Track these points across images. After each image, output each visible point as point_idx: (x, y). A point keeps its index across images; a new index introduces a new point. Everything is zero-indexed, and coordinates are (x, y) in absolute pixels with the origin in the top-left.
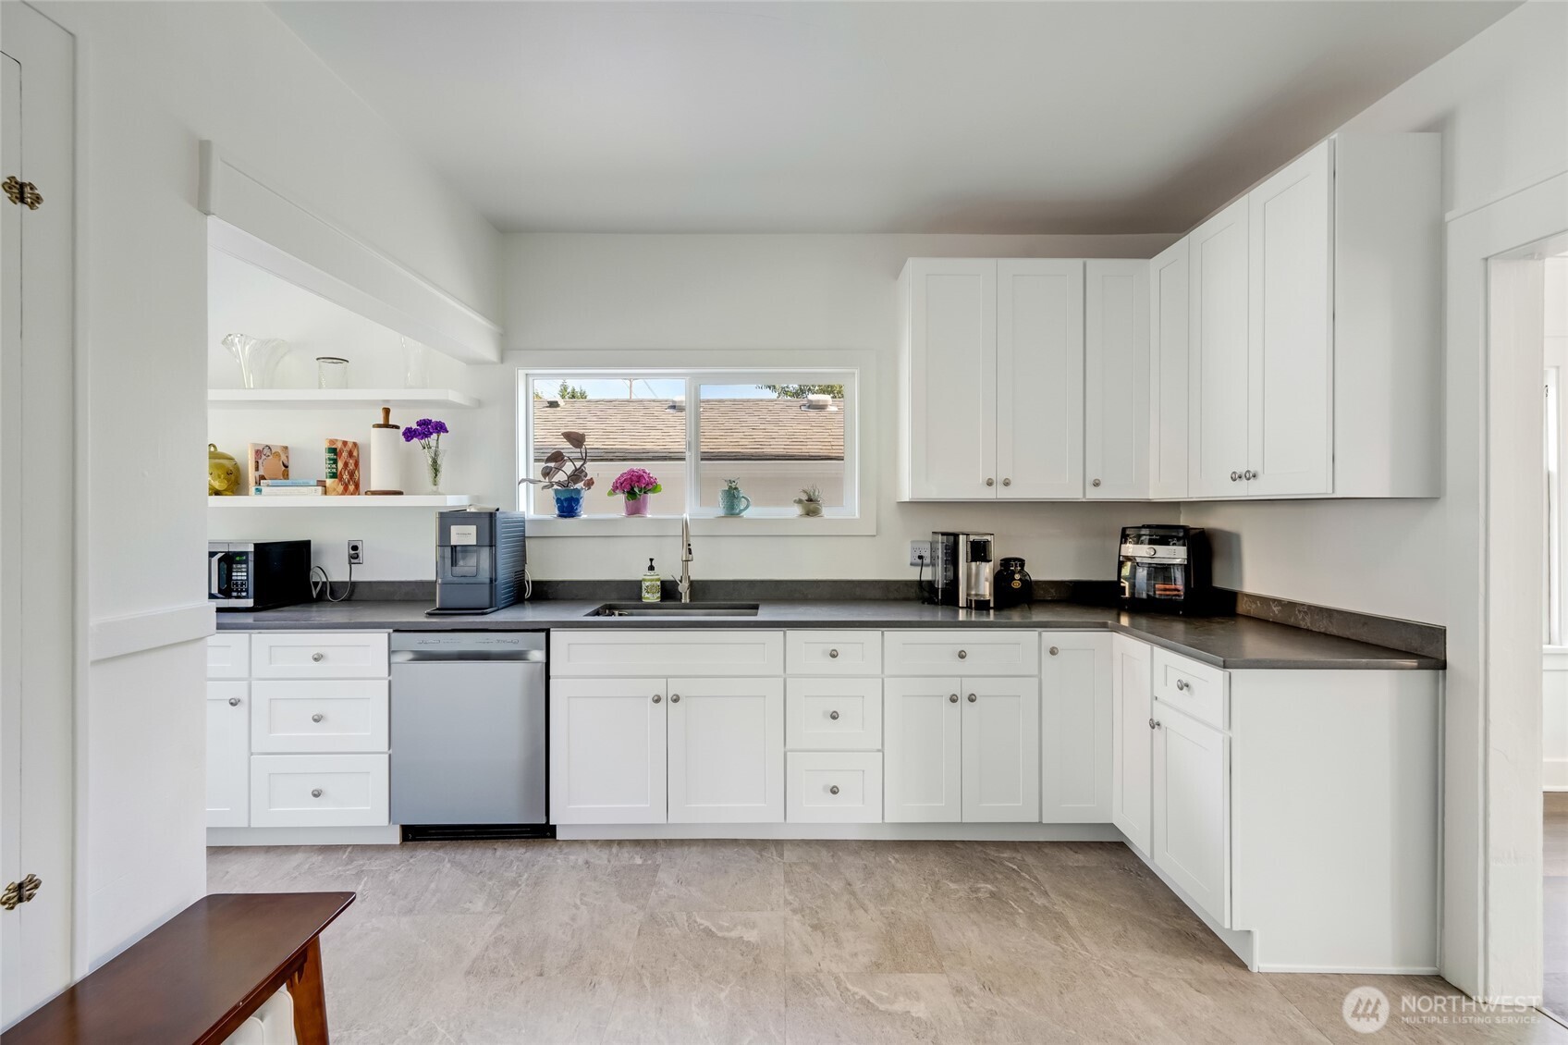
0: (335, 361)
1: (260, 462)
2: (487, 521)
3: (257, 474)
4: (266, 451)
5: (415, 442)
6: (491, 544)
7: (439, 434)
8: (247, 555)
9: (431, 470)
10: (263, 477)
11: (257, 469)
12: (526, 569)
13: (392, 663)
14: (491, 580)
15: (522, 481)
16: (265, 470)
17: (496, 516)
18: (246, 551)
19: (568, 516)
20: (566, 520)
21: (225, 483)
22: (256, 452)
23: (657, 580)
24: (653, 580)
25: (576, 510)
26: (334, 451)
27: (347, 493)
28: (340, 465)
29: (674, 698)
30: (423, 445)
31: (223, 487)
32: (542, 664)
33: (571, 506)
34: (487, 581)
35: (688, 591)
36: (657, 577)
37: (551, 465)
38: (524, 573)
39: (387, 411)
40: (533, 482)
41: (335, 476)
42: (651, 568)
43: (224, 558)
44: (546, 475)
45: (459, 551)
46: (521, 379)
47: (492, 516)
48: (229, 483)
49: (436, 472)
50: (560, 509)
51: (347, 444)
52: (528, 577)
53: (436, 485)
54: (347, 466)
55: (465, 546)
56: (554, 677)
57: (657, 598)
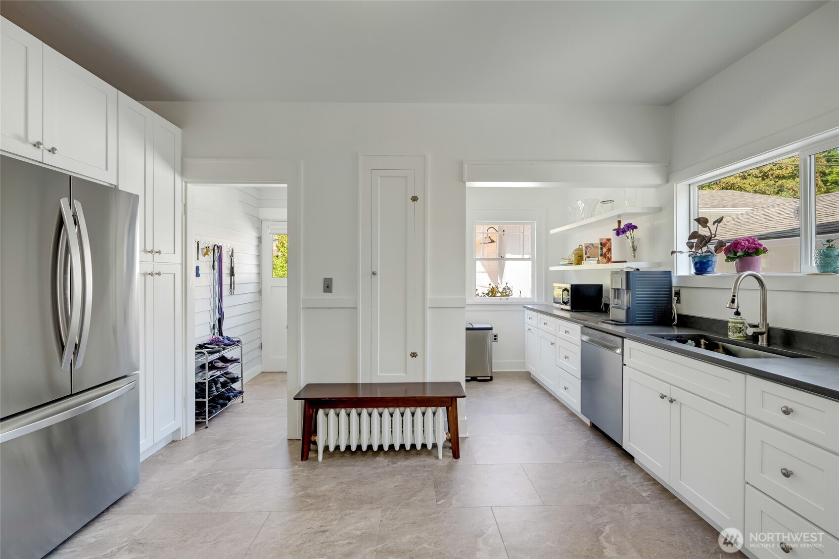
0: (608, 202)
1: (587, 251)
2: (624, 276)
3: (586, 256)
4: (591, 246)
5: (622, 236)
6: (628, 288)
7: (633, 230)
8: (569, 289)
9: (632, 249)
10: (589, 257)
11: (586, 254)
12: (674, 306)
13: (582, 340)
14: (628, 308)
15: (673, 252)
16: (590, 254)
17: (631, 273)
18: (568, 287)
19: (701, 274)
20: (699, 276)
21: (578, 260)
22: (586, 247)
23: (740, 323)
24: (737, 323)
25: (706, 269)
26: (601, 244)
27: (606, 263)
28: (605, 250)
29: (670, 399)
30: (627, 237)
31: (577, 262)
32: (621, 356)
33: (702, 266)
34: (625, 308)
35: (765, 336)
36: (742, 321)
37: (692, 241)
38: (671, 308)
39: (619, 222)
40: (680, 252)
41: (601, 255)
42: (738, 313)
43: (566, 290)
44: (691, 247)
45: (617, 291)
46: (681, 189)
47: (628, 273)
48: (579, 260)
49: (634, 250)
50: (696, 269)
51: (609, 240)
52: (675, 311)
53: (635, 257)
54: (609, 250)
55: (618, 289)
56: (625, 365)
57: (738, 337)
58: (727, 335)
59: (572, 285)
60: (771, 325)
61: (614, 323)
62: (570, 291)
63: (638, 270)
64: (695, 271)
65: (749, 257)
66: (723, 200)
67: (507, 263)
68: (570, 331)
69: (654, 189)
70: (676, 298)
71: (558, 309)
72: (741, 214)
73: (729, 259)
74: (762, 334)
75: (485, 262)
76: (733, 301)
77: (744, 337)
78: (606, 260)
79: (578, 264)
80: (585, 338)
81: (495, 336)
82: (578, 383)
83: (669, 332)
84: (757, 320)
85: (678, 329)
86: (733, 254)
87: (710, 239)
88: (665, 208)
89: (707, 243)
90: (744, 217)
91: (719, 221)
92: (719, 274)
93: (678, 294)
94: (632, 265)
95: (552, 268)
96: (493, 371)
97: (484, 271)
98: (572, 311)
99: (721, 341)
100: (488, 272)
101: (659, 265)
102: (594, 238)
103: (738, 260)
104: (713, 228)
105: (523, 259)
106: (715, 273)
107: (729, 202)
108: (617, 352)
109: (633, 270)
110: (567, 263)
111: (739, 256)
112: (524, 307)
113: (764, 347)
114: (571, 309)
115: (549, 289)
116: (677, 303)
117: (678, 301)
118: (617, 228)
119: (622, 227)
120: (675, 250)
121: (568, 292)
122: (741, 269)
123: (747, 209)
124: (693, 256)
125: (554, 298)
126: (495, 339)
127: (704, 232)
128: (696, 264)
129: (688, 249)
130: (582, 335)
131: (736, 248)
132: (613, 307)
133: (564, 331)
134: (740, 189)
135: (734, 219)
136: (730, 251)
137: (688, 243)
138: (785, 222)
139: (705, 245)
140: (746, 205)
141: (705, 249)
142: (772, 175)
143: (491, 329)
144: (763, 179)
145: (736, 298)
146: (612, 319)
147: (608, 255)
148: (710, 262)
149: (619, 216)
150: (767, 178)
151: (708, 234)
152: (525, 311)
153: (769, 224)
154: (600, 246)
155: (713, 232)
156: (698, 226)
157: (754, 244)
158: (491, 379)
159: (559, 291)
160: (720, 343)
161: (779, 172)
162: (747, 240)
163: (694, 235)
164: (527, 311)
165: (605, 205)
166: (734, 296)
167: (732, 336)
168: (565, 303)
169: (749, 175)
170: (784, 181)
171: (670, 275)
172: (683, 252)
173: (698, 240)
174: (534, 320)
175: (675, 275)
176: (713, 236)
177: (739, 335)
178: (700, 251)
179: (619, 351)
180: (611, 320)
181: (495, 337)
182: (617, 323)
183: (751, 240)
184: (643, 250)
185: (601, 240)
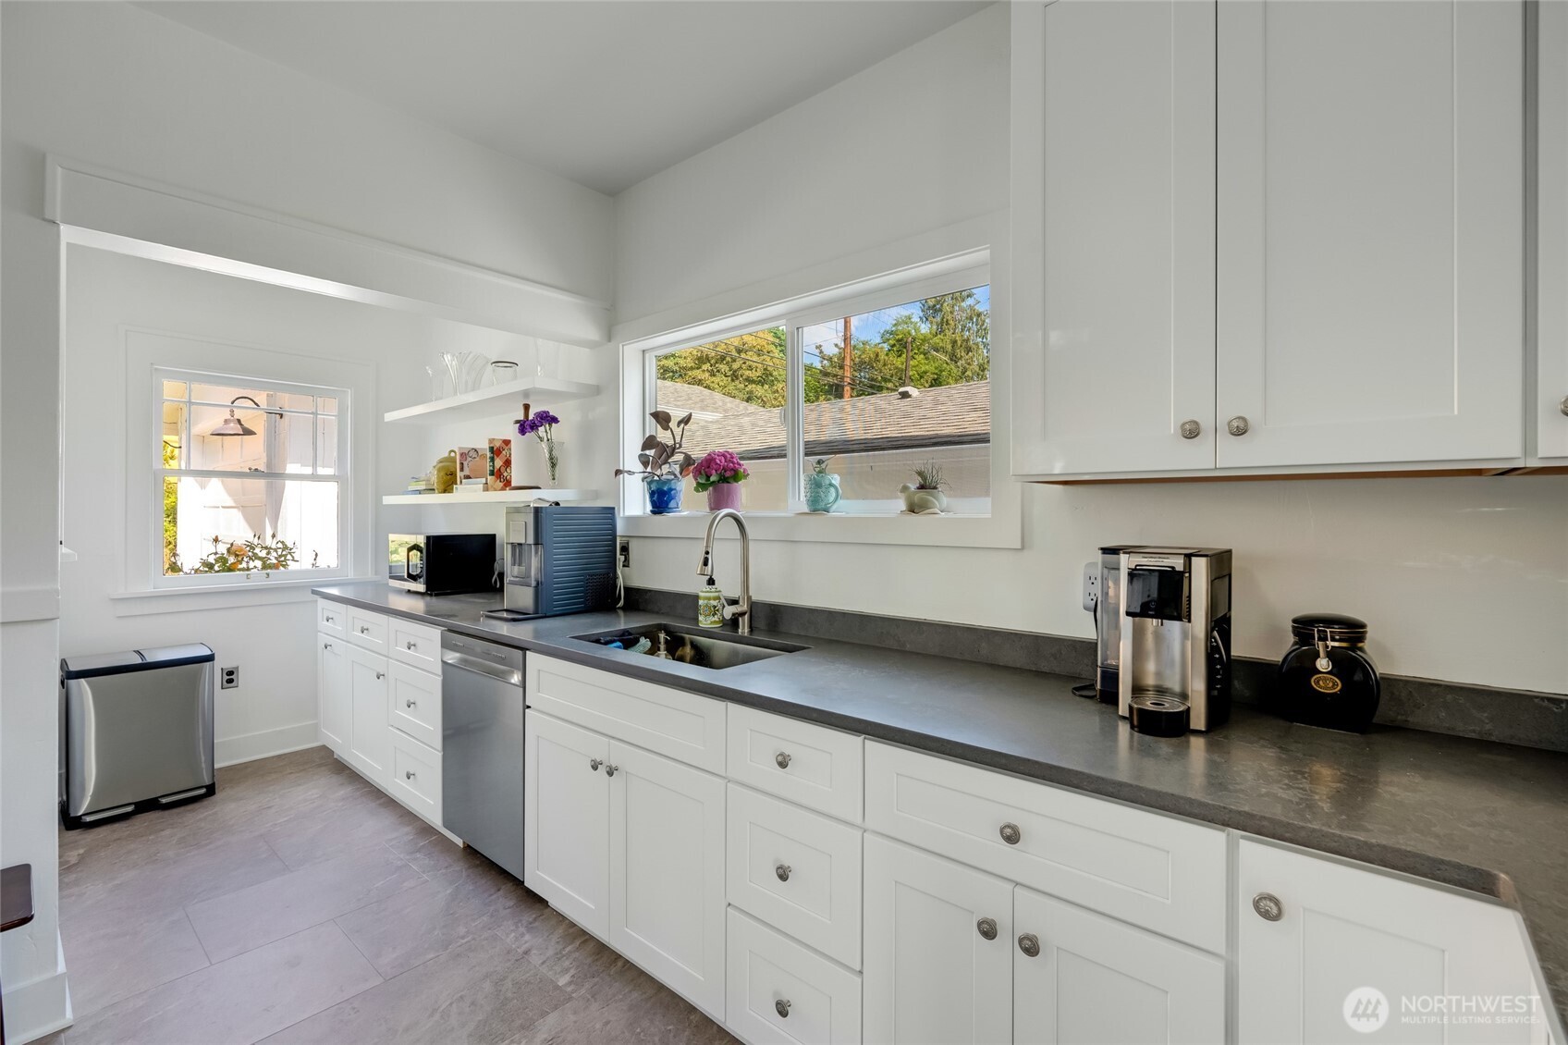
0: (508, 365)
1: (465, 464)
2: (530, 519)
3: (462, 474)
4: (474, 455)
5: (530, 435)
6: (537, 543)
7: (550, 425)
8: (422, 545)
9: (549, 464)
10: (468, 477)
11: (462, 469)
12: (619, 572)
13: (444, 663)
14: (538, 584)
15: (618, 472)
16: (471, 470)
17: (544, 511)
18: (421, 541)
19: (660, 513)
20: (658, 517)
21: (445, 483)
22: (462, 454)
23: (715, 599)
24: (709, 599)
25: (668, 504)
26: (492, 449)
27: (503, 489)
28: (499, 463)
29: (608, 769)
30: (540, 437)
31: (442, 487)
32: (521, 689)
33: (661, 500)
34: (534, 583)
35: (746, 617)
36: (717, 594)
37: (648, 452)
38: (615, 577)
39: (527, 407)
40: (630, 473)
41: (492, 473)
42: (711, 582)
43: (416, 547)
44: (645, 464)
45: (517, 547)
46: (630, 353)
47: (537, 510)
48: (448, 482)
49: (553, 465)
50: (653, 503)
51: (507, 442)
52: (620, 582)
53: (554, 479)
54: (508, 463)
55: (520, 544)
56: (529, 707)
57: (712, 623)
58: (696, 620)
59: (428, 538)
60: (754, 598)
61: (511, 616)
62: (424, 551)
63: (557, 504)
64: (651, 508)
65: (725, 485)
66: (690, 399)
67: (289, 484)
68: (419, 642)
69: (588, 350)
70: (623, 558)
71: (400, 591)
72: (711, 422)
73: (701, 487)
74: (742, 614)
75: (236, 482)
76: (706, 563)
77: (720, 622)
78: (501, 484)
79: (445, 491)
80: (452, 657)
81: (230, 673)
82: (436, 758)
83: (608, 627)
84: (735, 592)
85: (625, 615)
86: (705, 477)
87: (673, 450)
88: (604, 389)
89: (669, 457)
90: (715, 426)
91: (686, 420)
92: (685, 513)
93: (625, 549)
94: (548, 495)
95: (389, 500)
96: (216, 766)
97: (231, 503)
98: (431, 595)
99: (689, 632)
100: (242, 507)
101: (596, 495)
102: (478, 436)
103: (711, 488)
104: (678, 431)
105: (314, 477)
106: (679, 512)
107: (696, 403)
108: (513, 681)
109: (547, 505)
110: (424, 487)
111: (713, 482)
112: (314, 592)
113: (746, 637)
114: (427, 589)
115: (381, 548)
116: (624, 566)
117: (627, 563)
118: (522, 419)
119: (531, 417)
120: (621, 468)
121: (421, 552)
122: (716, 505)
123: (717, 416)
124: (649, 480)
125: (390, 567)
126: (230, 681)
127: (664, 437)
128: (652, 494)
129: (641, 468)
130: (444, 650)
131: (709, 467)
132: (512, 583)
133: (406, 645)
134: (708, 387)
135: (703, 427)
136: (700, 473)
137: (641, 456)
138: (761, 437)
139: (666, 462)
140: (716, 410)
141: (665, 468)
142: (742, 376)
143: (210, 658)
144: (733, 380)
145: (709, 556)
146: (509, 608)
147: (505, 474)
148: (673, 492)
149: (526, 394)
150: (737, 379)
151: (670, 443)
152: (317, 601)
153: (744, 439)
154: (489, 454)
155: (678, 440)
156: (656, 427)
157: (733, 463)
158: (211, 790)
159: (402, 549)
160: (687, 636)
161: (748, 373)
162: (724, 455)
163: (650, 443)
164: (322, 602)
165: (501, 371)
166: (707, 553)
167: (706, 622)
168: (413, 578)
169: (718, 371)
170: (754, 386)
171: (613, 514)
172: (634, 473)
173: (656, 452)
174: (339, 624)
175: (621, 515)
176: (678, 446)
177: (714, 619)
178: (658, 472)
179: (516, 678)
180: (507, 610)
181: (230, 677)
182: (518, 616)
183: (729, 456)
184: (569, 466)
185: (491, 441)
